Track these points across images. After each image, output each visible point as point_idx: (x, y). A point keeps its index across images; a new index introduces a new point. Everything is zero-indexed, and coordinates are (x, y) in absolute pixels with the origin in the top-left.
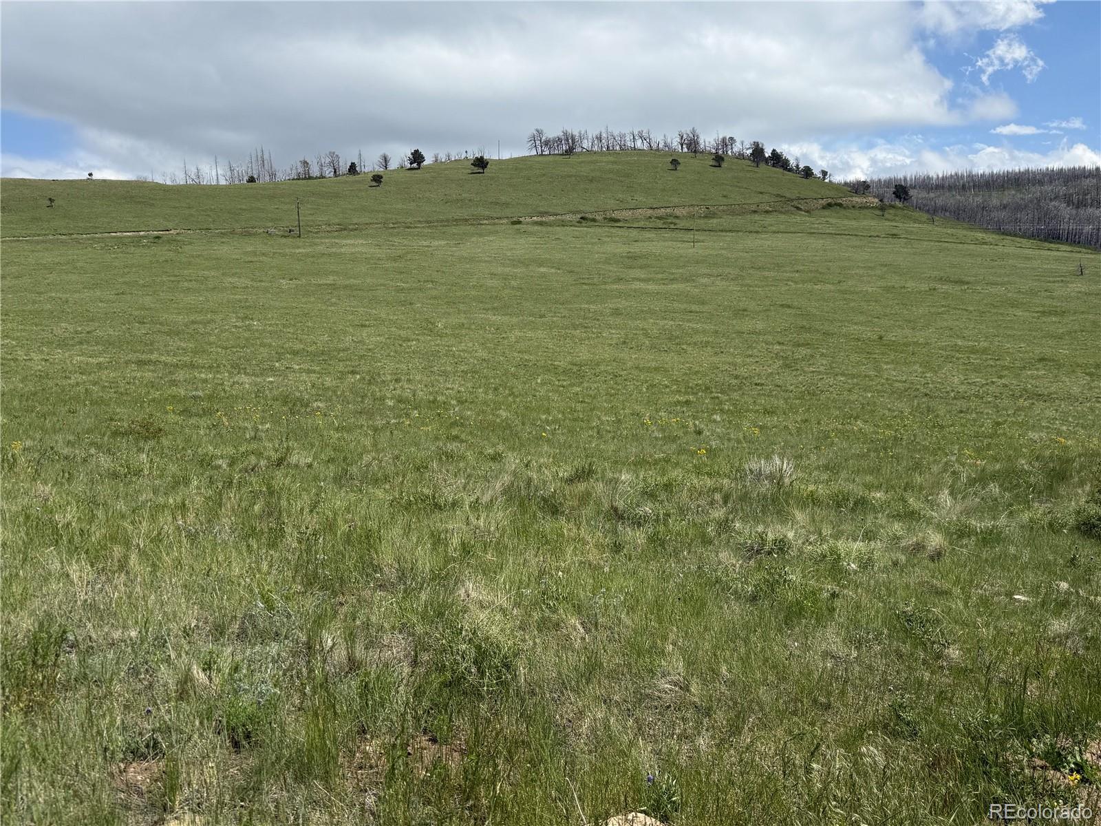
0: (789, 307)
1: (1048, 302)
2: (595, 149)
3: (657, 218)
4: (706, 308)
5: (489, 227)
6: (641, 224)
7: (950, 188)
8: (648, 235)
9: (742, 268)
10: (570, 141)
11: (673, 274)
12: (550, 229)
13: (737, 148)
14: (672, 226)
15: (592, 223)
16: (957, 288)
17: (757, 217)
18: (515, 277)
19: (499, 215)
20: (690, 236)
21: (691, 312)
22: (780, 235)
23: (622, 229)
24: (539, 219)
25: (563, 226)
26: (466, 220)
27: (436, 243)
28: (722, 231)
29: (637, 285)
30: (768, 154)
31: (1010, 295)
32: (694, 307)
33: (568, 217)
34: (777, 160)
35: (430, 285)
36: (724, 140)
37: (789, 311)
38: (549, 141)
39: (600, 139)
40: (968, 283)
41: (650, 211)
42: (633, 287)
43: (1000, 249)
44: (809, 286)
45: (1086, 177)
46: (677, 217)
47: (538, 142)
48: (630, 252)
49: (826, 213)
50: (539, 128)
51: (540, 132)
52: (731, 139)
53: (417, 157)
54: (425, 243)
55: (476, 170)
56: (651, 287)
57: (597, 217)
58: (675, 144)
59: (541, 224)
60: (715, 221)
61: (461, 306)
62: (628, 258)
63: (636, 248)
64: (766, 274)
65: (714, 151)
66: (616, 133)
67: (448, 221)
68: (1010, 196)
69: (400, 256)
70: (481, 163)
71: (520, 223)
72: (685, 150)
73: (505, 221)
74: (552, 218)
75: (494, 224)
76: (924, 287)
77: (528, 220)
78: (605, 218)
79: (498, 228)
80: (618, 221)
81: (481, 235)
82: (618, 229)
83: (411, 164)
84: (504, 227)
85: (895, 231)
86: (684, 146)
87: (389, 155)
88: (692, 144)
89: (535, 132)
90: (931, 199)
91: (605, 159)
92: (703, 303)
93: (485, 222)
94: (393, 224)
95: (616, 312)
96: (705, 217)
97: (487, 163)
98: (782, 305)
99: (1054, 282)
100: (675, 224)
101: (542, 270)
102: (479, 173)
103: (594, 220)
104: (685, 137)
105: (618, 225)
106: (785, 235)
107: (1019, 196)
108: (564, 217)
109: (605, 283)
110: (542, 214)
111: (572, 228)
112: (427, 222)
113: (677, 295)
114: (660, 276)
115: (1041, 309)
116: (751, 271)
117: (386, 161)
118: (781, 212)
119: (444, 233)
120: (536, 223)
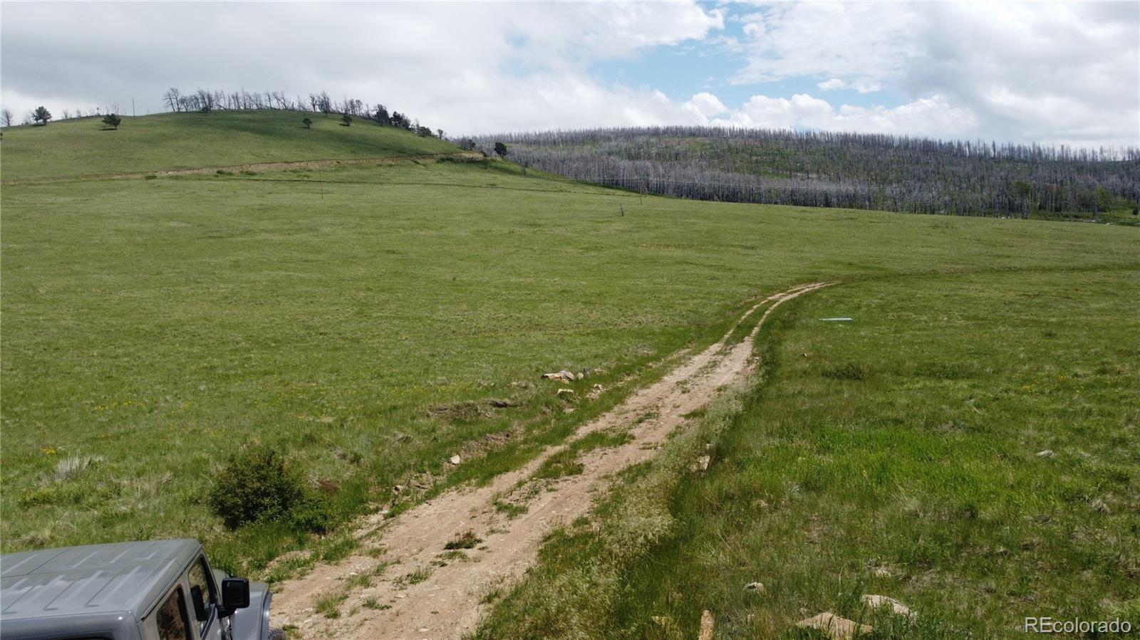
2: (233, 107)
3: (293, 171)
5: (122, 182)
6: (276, 177)
8: (282, 187)
10: (206, 100)
12: (185, 183)
13: (363, 111)
14: (306, 179)
15: (229, 177)
16: (531, 230)
17: (381, 170)
19: (133, 171)
20: (317, 187)
24: (175, 173)
25: (199, 179)
26: (97, 176)
27: (61, 200)
28: (350, 182)
30: (391, 115)
33: (205, 171)
34: (399, 121)
36: (352, 102)
38: (185, 100)
39: (236, 98)
41: (285, 165)
46: (310, 171)
47: (174, 101)
49: (441, 166)
50: (174, 87)
51: (175, 91)
52: (358, 101)
53: (42, 114)
55: (108, 126)
57: (234, 172)
58: (308, 105)
59: (176, 178)
60: (345, 174)
62: (259, 210)
63: (269, 201)
65: (344, 112)
66: (251, 94)
67: (77, 177)
70: (113, 121)
71: (154, 177)
72: (318, 110)
73: (139, 176)
74: (188, 172)
75: (128, 179)
77: (164, 174)
78: (242, 172)
79: (131, 183)
80: (253, 174)
81: (112, 190)
82: (255, 182)
83: (37, 120)
84: (137, 182)
86: (317, 107)
87: (11, 111)
88: (325, 105)
91: (242, 116)
93: (119, 177)
96: (336, 170)
97: (120, 120)
100: (308, 177)
102: (111, 129)
103: (231, 174)
105: (255, 178)
106: (405, 186)
108: (200, 171)
110: (178, 168)
111: (209, 182)
112: (54, 178)
117: (8, 117)
118: (402, 166)
120: (172, 177)
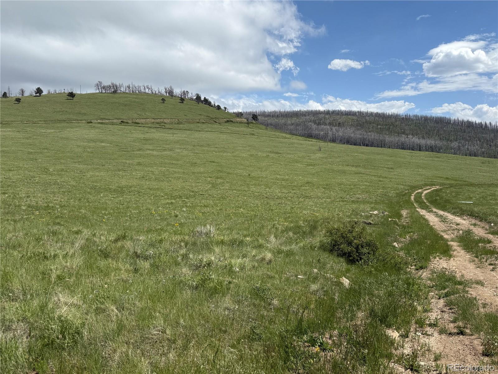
0: (213, 162)
1: (309, 161)
2: (127, 91)
3: (156, 123)
4: (179, 162)
5: (76, 124)
6: (150, 125)
7: (273, 116)
8: (153, 130)
9: (194, 146)
10: (115, 87)
11: (164, 147)
12: (106, 126)
13: (190, 95)
14: (163, 127)
15: (126, 124)
17: (199, 125)
18: (90, 147)
19: (81, 119)
20: (171, 131)
21: (173, 164)
22: (209, 133)
23: (140, 127)
24: (101, 121)
25: (113, 125)
26: (65, 121)
27: (49, 131)
28: (185, 130)
29: (148, 152)
30: (202, 99)
31: (295, 158)
32: (174, 162)
33: (115, 121)
34: (206, 101)
35: (46, 151)
36: (184, 92)
37: (213, 164)
38: (105, 87)
39: (129, 87)
40: (280, 153)
41: (153, 120)
42: (147, 152)
43: (292, 140)
44: (221, 154)
45: (320, 114)
46: (165, 123)
47: (100, 87)
48: (144, 137)
49: (227, 124)
50: (100, 81)
51: (100, 83)
52: (187, 91)
53: (39, 91)
54: (43, 131)
55: (69, 98)
56: (155, 153)
57: (129, 122)
58: (163, 92)
59: (102, 123)
60: (182, 125)
61: (62, 161)
62: (144, 140)
63: (147, 136)
64: (204, 148)
65: (180, 96)
66: (136, 85)
67: (55, 121)
68: (294, 120)
69: (30, 137)
70: (72, 95)
71: (91, 122)
72: (168, 95)
73: (84, 122)
74: (107, 121)
75: (79, 123)
76: (265, 155)
77: (96, 121)
78: (133, 122)
79: (80, 124)
80: (138, 123)
81: (72, 128)
82: (139, 127)
83: (36, 94)
84: (83, 124)
85: (253, 133)
86: (167, 93)
87: (24, 89)
88: (171, 93)
89: (98, 83)
90: (266, 120)
91: (131, 96)
92: (178, 160)
93: (74, 122)
94: (27, 121)
95: (139, 164)
96: (178, 124)
97: (75, 95)
98: (211, 161)
99: (311, 153)
100: (165, 126)
101: (103, 144)
102: (71, 99)
103: (127, 123)
104: (167, 89)
105: (139, 125)
106: (211, 133)
107: (298, 120)
108: (113, 121)
109: (133, 151)
110: (102, 119)
111: (117, 126)
112: (44, 121)
113: (166, 157)
114: (158, 148)
115: (306, 164)
116: (198, 147)
117: (23, 92)
118: (209, 123)
119: (53, 126)
120: (99, 123)
